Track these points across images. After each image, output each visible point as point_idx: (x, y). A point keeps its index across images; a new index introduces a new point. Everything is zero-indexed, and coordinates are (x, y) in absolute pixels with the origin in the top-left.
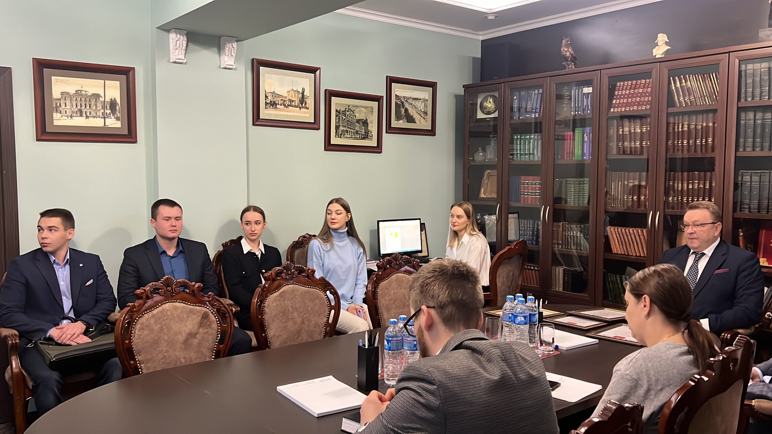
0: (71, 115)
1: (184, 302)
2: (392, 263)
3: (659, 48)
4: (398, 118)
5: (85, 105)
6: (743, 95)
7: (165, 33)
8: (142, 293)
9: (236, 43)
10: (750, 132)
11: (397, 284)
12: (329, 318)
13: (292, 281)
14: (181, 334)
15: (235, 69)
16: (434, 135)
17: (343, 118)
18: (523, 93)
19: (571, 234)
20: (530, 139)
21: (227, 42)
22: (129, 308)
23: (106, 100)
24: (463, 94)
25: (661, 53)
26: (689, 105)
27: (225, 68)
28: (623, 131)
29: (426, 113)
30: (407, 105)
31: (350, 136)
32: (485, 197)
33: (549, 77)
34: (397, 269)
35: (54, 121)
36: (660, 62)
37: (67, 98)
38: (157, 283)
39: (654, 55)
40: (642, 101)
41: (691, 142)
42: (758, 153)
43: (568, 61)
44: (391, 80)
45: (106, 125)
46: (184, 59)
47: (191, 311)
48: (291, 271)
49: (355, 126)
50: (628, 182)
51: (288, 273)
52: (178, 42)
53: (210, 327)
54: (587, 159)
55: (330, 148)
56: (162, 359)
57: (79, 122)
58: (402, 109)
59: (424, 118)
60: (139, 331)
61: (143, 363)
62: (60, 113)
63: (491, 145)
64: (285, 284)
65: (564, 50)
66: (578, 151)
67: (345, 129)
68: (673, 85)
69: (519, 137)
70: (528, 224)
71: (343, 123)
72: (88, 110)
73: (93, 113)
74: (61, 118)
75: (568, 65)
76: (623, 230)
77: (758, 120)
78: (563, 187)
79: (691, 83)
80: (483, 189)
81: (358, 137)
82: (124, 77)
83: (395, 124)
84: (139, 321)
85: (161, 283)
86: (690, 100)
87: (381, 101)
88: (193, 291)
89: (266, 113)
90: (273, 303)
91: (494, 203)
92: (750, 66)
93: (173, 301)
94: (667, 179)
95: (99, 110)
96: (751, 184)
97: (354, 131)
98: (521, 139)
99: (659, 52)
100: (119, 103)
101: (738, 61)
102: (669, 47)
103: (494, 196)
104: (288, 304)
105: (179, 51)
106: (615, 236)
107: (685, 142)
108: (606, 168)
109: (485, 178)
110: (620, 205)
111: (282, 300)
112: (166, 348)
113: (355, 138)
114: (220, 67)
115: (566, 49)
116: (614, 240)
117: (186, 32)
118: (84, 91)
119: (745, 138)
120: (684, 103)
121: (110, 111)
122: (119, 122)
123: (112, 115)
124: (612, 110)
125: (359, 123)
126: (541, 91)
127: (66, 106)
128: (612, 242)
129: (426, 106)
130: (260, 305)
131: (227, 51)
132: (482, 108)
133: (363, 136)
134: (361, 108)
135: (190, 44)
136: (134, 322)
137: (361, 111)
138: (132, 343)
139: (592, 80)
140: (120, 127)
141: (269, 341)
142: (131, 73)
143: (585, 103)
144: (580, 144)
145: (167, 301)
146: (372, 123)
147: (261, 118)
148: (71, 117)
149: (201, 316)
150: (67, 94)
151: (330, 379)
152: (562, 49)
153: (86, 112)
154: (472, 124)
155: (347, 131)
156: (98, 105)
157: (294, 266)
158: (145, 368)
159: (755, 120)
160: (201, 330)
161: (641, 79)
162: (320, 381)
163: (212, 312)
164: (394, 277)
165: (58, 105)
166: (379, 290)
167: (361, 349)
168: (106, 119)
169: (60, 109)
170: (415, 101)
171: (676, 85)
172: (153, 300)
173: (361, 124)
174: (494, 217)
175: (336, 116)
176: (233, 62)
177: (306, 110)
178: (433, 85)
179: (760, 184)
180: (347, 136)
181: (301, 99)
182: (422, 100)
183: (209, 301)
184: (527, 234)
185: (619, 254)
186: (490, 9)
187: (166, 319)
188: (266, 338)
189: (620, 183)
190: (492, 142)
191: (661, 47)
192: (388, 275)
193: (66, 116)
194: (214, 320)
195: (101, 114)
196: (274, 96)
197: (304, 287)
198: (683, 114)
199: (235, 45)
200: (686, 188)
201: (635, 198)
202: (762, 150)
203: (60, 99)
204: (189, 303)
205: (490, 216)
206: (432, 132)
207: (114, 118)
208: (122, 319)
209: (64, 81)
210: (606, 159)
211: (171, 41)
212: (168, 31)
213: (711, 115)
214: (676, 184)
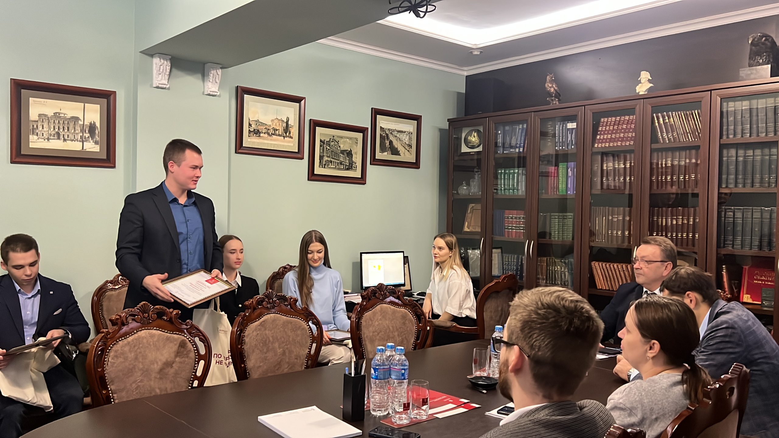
0: (48, 137)
1: (160, 329)
2: (376, 293)
3: (642, 85)
4: (383, 149)
5: (63, 127)
6: (725, 133)
7: (148, 58)
8: (118, 319)
9: (220, 70)
10: (732, 168)
11: (381, 315)
12: (310, 349)
13: (273, 310)
14: (157, 363)
15: (219, 96)
16: (418, 168)
17: (327, 148)
18: (507, 128)
19: (555, 269)
20: (514, 173)
21: (212, 69)
22: (103, 334)
23: (85, 123)
24: (448, 128)
25: (644, 91)
26: (673, 141)
27: (209, 95)
28: (607, 166)
29: (410, 146)
30: (392, 137)
31: (334, 167)
32: (469, 230)
33: (534, 112)
34: (382, 300)
35: (30, 143)
36: (643, 99)
37: (44, 120)
38: (133, 310)
39: (637, 92)
40: (625, 137)
41: (674, 178)
42: (740, 189)
43: (552, 97)
44: (376, 112)
45: (84, 148)
46: (167, 84)
47: (168, 339)
48: (273, 300)
49: (339, 157)
50: (613, 218)
51: (270, 302)
52: (162, 67)
53: (187, 357)
54: (572, 194)
55: (313, 178)
56: (136, 388)
57: (56, 145)
58: (386, 141)
59: (408, 151)
60: (113, 359)
61: (115, 393)
62: (37, 135)
63: (475, 179)
64: (266, 313)
65: (548, 86)
66: (562, 186)
67: (329, 159)
68: (656, 121)
69: (503, 171)
70: (512, 259)
71: (327, 153)
72: (66, 133)
73: (72, 137)
74: (38, 141)
75: (552, 100)
76: (608, 266)
77: (740, 156)
78: (548, 223)
79: (673, 120)
80: (467, 223)
81: (342, 167)
82: (105, 100)
83: (379, 155)
84: (113, 348)
85: (137, 309)
86: (673, 136)
87: (366, 132)
88: (171, 318)
89: (249, 141)
90: (253, 332)
91: (478, 237)
92: (731, 104)
93: (149, 328)
94: (651, 215)
95: (77, 134)
96: (734, 220)
97: (338, 162)
98: (505, 173)
99: (642, 89)
100: (99, 127)
101: (720, 99)
102: (652, 85)
103: (478, 230)
104: (269, 334)
105: (162, 76)
106: (599, 271)
107: (669, 178)
108: (590, 203)
109: (469, 211)
110: (605, 240)
111: (263, 329)
112: (140, 378)
113: (339, 168)
114: (203, 93)
115: (550, 85)
116: (598, 275)
117: (170, 57)
118: (62, 113)
119: (728, 174)
120: (667, 139)
121: (89, 135)
122: (97, 146)
123: (90, 139)
124: (596, 145)
125: (343, 154)
126: (525, 126)
127: (43, 128)
128: (597, 278)
129: (410, 139)
130: (240, 334)
131: (211, 78)
132: (467, 143)
133: (347, 167)
134: (345, 139)
135: (173, 70)
136: (108, 349)
137: (345, 142)
138: (104, 371)
139: (576, 115)
140: (99, 151)
141: (248, 373)
142: (112, 97)
143: (569, 139)
144: (565, 179)
145: (143, 328)
146: (356, 153)
147: (243, 146)
148: (48, 139)
149: (178, 345)
150: (45, 117)
151: (314, 410)
152: (546, 85)
153: (63, 135)
154: (456, 158)
155: (331, 162)
156: (76, 128)
157: (276, 295)
158: (117, 398)
159: (737, 157)
160: (177, 359)
161: (624, 116)
162: (303, 412)
163: (190, 341)
164: (378, 307)
165: (35, 126)
166: (363, 321)
167: (347, 377)
168: (85, 143)
169: (37, 131)
170: (399, 134)
171: (660, 120)
172: (128, 327)
173: (346, 155)
174: (477, 252)
175: (321, 146)
176: (217, 88)
177: (290, 139)
178: (417, 119)
179: (743, 221)
180: (331, 166)
181: (285, 128)
182: (406, 133)
183: (187, 329)
184: (511, 269)
185: (604, 290)
186: (475, 45)
187: (142, 347)
188: (245, 369)
189: (604, 218)
190: (476, 176)
191: (643, 84)
192: (373, 306)
193: (43, 138)
194: (191, 349)
195: (79, 137)
196: (258, 124)
197: (285, 317)
198: (667, 150)
199: (220, 71)
200: (670, 224)
201: (619, 233)
202: (744, 186)
203: (37, 121)
204: (166, 331)
205: (474, 251)
206: (416, 165)
207: (93, 142)
208: (95, 346)
209: (43, 103)
210: (591, 194)
211: (154, 66)
212: (152, 56)
213: (694, 152)
214: (660, 220)
